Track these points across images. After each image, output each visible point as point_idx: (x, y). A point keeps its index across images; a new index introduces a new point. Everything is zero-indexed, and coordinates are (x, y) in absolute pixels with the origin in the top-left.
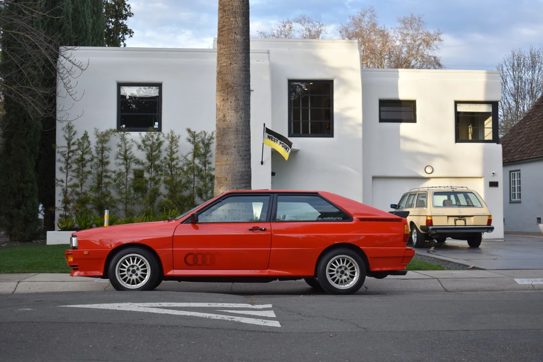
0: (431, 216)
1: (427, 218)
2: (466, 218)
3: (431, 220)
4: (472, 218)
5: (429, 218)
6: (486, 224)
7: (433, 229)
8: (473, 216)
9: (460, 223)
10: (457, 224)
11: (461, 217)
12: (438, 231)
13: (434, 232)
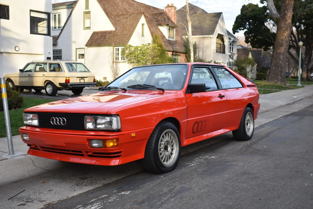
0: (69, 77)
1: (66, 78)
2: (84, 78)
3: (69, 80)
4: (88, 78)
5: (68, 79)
6: (93, 82)
7: (71, 85)
8: (88, 77)
9: (82, 81)
10: (81, 82)
11: (82, 78)
12: (74, 86)
13: (71, 87)
